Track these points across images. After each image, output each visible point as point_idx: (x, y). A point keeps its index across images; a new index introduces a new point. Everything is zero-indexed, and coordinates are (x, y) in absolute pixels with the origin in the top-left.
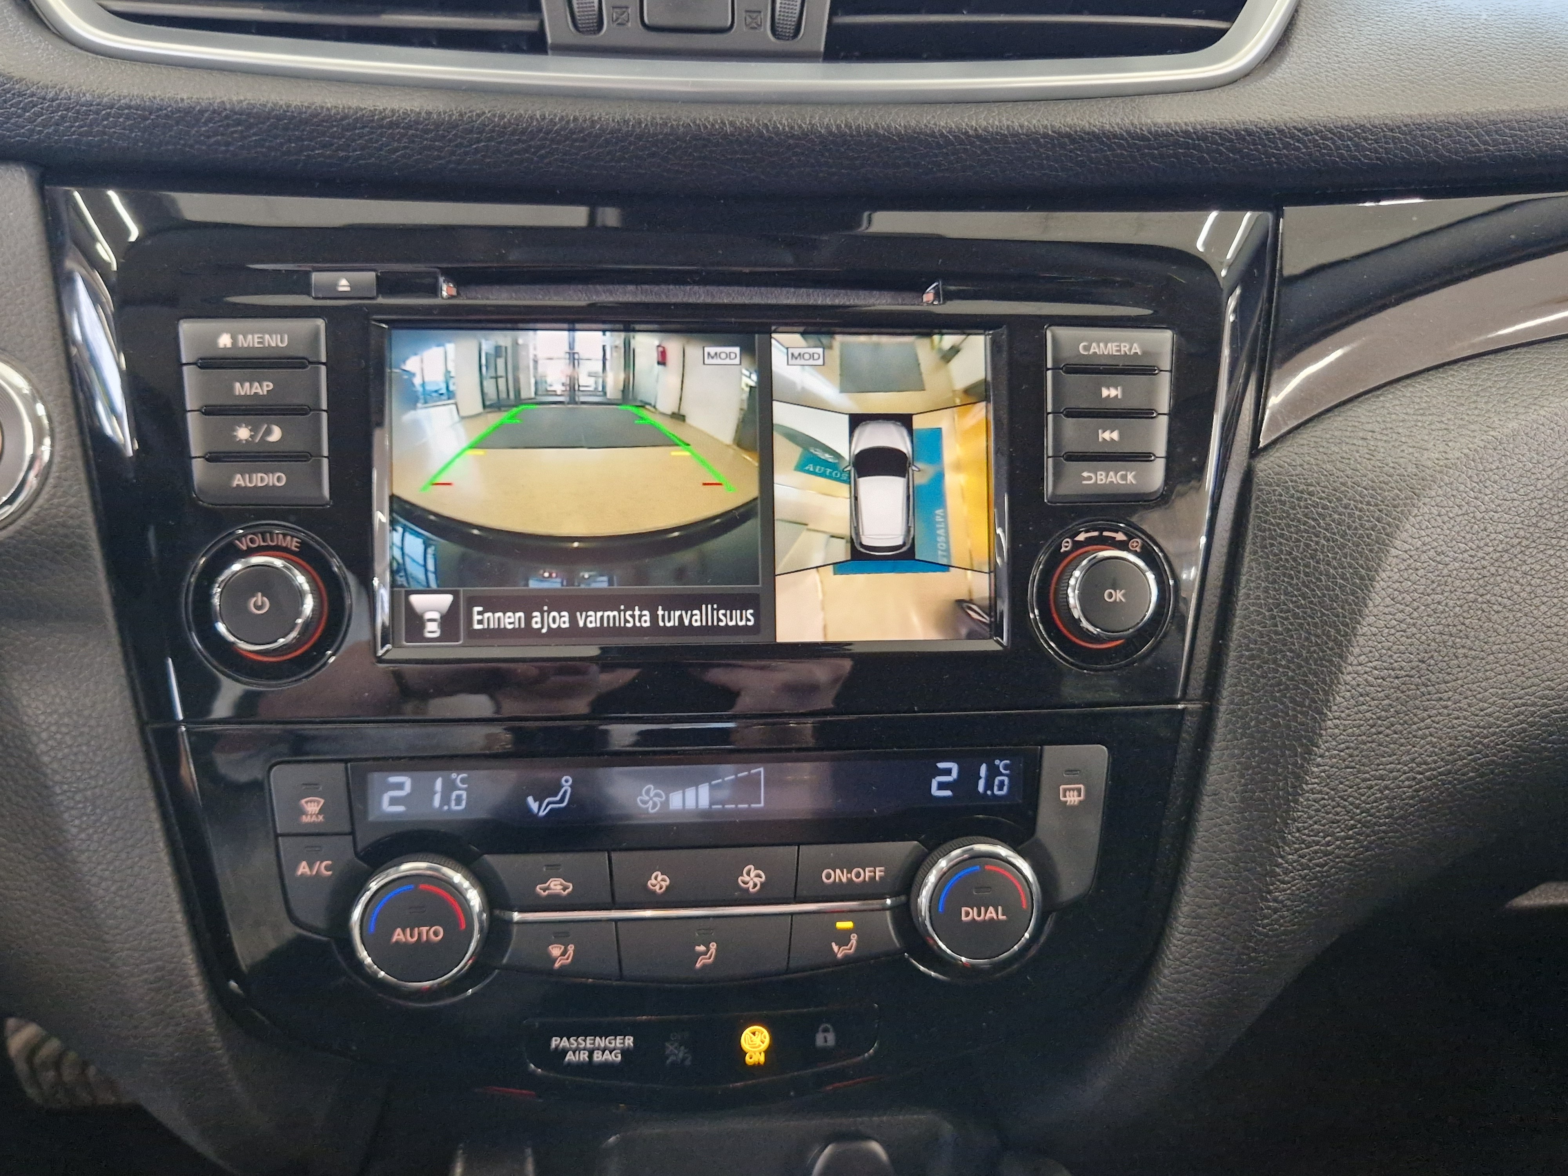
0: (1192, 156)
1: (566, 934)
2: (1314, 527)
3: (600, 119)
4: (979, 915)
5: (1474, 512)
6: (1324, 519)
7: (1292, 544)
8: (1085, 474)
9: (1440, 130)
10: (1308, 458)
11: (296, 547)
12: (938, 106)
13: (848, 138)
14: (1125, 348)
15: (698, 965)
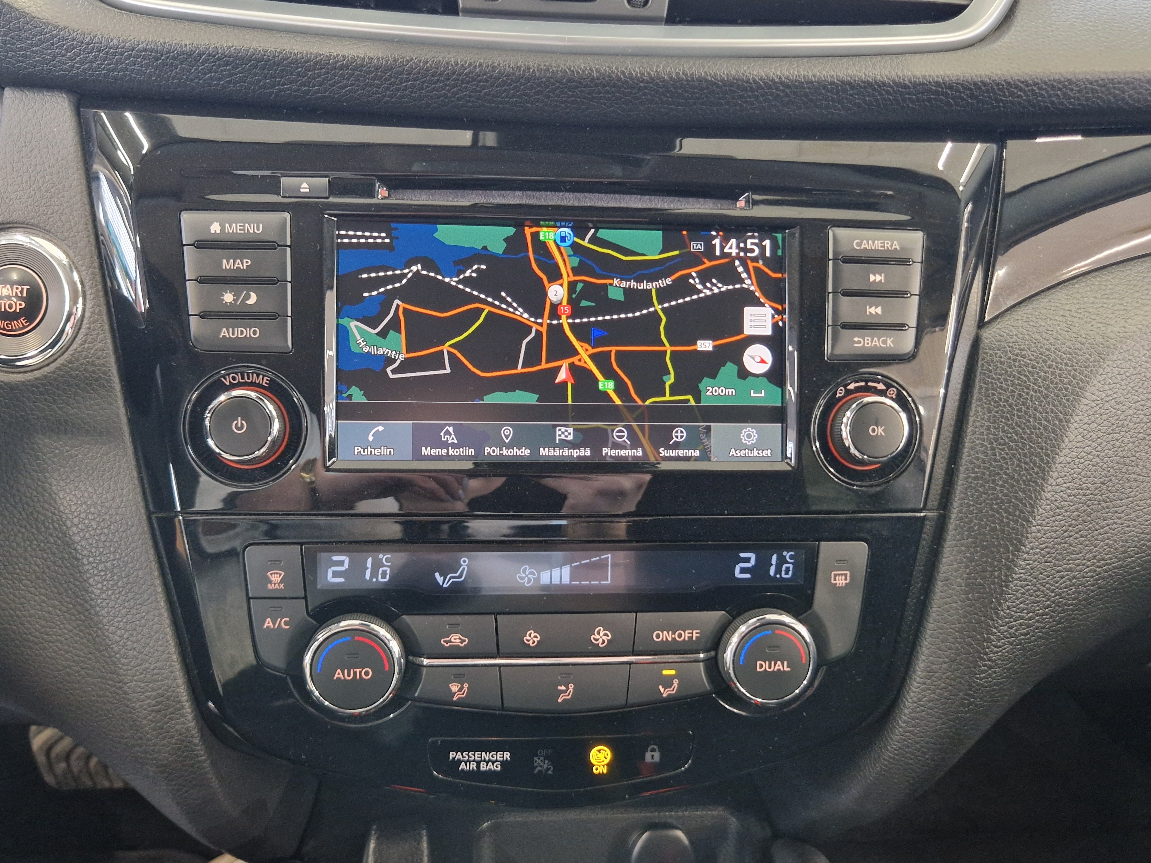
0: (941, 101)
1: (463, 675)
2: (1025, 382)
3: (499, 65)
4: (770, 667)
5: (1145, 372)
6: (1033, 376)
7: (1009, 394)
8: (856, 339)
9: (1127, 83)
10: (1022, 330)
11: (266, 383)
12: (752, 60)
13: (685, 83)
14: (888, 245)
15: (560, 700)
